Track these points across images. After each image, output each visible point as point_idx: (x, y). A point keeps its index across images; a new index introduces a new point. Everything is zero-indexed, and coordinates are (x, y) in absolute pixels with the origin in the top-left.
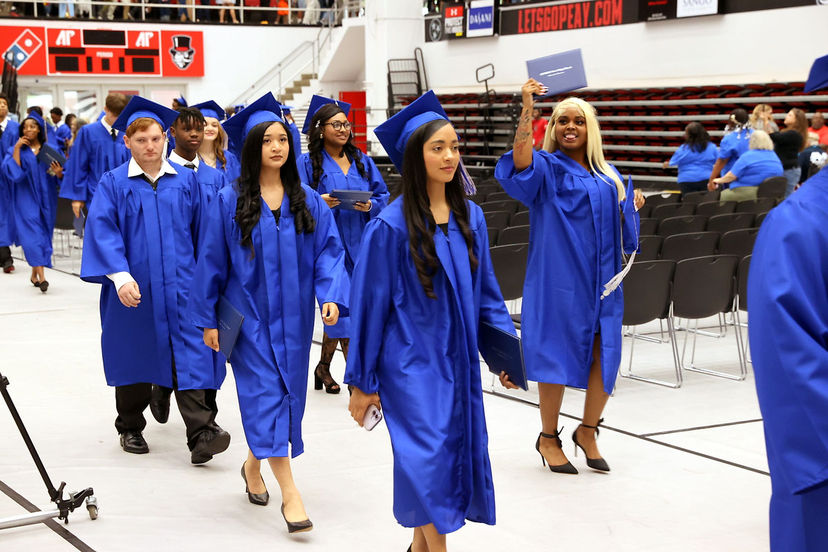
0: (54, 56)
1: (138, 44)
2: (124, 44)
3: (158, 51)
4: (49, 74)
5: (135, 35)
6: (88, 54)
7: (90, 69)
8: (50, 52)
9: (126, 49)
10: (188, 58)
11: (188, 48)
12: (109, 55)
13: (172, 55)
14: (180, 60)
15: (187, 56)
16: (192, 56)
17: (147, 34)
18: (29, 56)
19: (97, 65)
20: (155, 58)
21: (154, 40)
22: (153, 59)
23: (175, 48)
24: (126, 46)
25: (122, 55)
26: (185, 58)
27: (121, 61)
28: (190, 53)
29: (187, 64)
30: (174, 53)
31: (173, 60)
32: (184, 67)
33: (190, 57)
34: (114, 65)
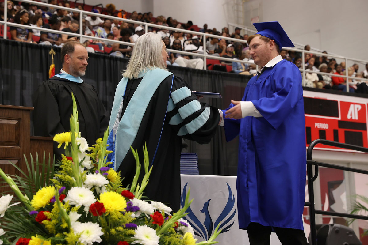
1: (349, 117)
2: (338, 116)
5: (346, 106)
6: (307, 125)
9: (339, 121)
12: (325, 126)
17: (357, 106)
20: (363, 132)
21: (362, 113)
22: (361, 133)
24: (339, 119)
25: (336, 127)
27: (336, 133)
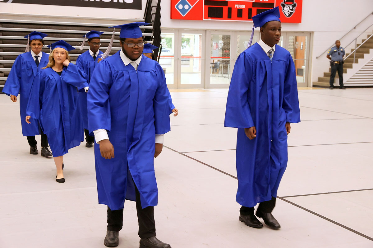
0: (207, 6)
3: (274, 4)
4: (203, 19)
7: (229, 17)
8: (205, 5)
10: (292, 10)
11: (293, 3)
13: (282, 7)
14: (288, 11)
15: (291, 8)
16: (295, 8)
18: (192, 7)
19: (235, 13)
23: (285, 2)
26: (290, 9)
28: (294, 6)
29: (291, 13)
30: (284, 6)
31: (282, 10)
32: (289, 16)
33: (293, 9)
34: (245, 14)
